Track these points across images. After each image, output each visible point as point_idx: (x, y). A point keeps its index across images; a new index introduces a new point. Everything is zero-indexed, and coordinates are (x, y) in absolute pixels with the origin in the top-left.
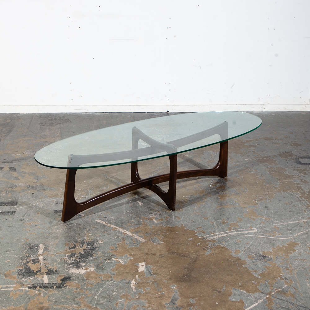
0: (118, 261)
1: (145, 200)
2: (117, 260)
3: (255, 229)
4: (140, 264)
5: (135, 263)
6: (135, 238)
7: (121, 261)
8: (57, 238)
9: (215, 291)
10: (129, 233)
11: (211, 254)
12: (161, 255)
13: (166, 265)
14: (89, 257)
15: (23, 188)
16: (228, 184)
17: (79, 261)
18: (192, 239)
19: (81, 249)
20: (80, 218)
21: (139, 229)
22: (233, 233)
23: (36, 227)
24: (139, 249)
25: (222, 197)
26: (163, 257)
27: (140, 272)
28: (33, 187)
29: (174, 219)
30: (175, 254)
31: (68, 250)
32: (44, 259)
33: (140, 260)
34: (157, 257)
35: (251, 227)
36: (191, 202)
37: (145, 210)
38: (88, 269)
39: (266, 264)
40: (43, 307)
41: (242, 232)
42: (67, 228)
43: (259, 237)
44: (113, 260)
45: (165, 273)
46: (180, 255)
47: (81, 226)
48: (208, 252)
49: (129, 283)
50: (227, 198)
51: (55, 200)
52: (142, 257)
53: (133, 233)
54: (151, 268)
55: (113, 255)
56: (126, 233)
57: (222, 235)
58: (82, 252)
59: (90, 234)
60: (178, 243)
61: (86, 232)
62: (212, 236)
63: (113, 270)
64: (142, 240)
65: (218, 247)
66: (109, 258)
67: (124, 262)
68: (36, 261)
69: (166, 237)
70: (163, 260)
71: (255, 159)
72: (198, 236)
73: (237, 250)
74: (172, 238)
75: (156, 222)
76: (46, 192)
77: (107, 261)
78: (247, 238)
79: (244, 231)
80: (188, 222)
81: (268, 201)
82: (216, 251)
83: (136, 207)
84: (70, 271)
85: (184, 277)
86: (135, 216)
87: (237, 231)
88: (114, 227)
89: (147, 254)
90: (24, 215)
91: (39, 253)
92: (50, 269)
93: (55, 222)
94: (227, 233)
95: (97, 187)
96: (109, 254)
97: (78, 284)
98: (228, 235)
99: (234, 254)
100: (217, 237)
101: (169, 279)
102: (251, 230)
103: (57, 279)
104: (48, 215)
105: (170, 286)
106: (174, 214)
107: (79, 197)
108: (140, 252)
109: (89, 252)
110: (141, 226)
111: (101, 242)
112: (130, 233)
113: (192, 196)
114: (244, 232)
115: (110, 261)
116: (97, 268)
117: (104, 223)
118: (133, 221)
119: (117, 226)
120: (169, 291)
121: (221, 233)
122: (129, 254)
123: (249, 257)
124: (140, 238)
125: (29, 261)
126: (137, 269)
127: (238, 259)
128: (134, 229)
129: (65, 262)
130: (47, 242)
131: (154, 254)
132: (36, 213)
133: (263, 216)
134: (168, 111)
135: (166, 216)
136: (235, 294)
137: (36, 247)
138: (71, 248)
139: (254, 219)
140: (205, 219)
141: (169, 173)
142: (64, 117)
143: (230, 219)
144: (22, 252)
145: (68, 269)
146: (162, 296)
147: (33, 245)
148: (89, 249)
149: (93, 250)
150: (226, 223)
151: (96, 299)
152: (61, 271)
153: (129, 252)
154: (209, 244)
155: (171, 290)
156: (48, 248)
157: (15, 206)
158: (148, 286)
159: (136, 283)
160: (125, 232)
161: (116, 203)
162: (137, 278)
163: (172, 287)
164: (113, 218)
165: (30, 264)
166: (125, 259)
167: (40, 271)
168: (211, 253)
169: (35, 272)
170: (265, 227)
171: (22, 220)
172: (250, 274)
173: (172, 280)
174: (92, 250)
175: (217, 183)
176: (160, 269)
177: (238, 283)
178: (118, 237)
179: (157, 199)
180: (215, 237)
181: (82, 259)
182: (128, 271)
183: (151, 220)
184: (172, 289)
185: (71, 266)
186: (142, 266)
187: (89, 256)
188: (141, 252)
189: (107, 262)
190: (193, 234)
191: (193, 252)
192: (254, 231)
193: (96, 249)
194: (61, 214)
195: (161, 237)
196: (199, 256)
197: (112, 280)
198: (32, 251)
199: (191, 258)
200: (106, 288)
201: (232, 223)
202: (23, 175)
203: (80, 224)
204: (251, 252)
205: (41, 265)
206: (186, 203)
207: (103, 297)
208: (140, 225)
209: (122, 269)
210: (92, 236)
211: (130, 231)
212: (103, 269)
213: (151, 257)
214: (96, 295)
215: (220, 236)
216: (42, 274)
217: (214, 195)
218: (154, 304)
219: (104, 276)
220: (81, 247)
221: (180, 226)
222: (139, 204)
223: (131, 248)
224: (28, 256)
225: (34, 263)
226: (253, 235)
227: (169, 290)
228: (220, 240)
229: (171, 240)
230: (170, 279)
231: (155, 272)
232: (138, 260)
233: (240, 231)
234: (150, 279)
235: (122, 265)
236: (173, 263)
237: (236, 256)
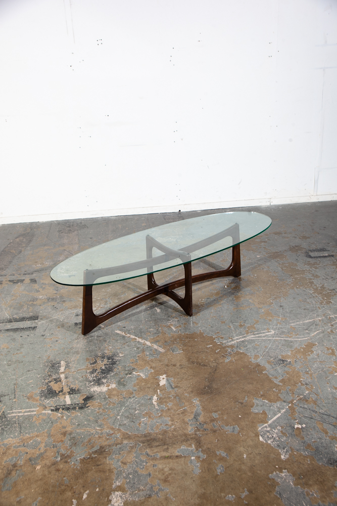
0: (139, 375)
1: (162, 306)
2: (138, 373)
3: (272, 330)
4: (161, 377)
5: (156, 377)
6: (155, 349)
7: (142, 375)
8: (77, 353)
9: (237, 403)
10: (148, 343)
11: (231, 362)
12: (182, 365)
13: (187, 376)
14: (110, 372)
15: (43, 301)
16: (243, 283)
17: (101, 378)
18: (211, 346)
19: (102, 364)
20: (100, 329)
21: (158, 338)
22: (250, 337)
23: (57, 342)
24: (159, 360)
25: (238, 298)
26: (183, 368)
27: (161, 386)
28: (53, 299)
29: (192, 325)
30: (195, 363)
31: (89, 366)
32: (66, 378)
33: (161, 373)
34: (178, 368)
35: (268, 329)
36: (208, 305)
37: (163, 317)
38: (110, 385)
39: (286, 369)
40: (66, 431)
42: (87, 342)
43: (277, 340)
44: (134, 374)
45: (187, 385)
46: (200, 364)
47: (101, 338)
48: (228, 359)
49: (151, 399)
50: (242, 299)
51: (75, 311)
52: (163, 368)
53: (153, 343)
54: (172, 381)
55: (134, 369)
56: (146, 344)
57: (240, 340)
58: (103, 368)
59: (110, 347)
60: (197, 352)
61: (106, 345)
62: (230, 342)
63: (134, 386)
64: (161, 350)
65: (238, 353)
66: (130, 372)
67: (145, 376)
68: (57, 380)
69: (185, 345)
70: (183, 371)
71: (267, 255)
72: (216, 342)
73: (255, 356)
74: (191, 346)
75: (174, 329)
76: (66, 303)
77: (128, 376)
78: (264, 341)
79: (261, 333)
80: (206, 328)
81: (282, 299)
82: (235, 358)
83: (154, 314)
84: (92, 390)
85: (205, 389)
86: (153, 325)
87: (254, 335)
88: (134, 337)
89: (167, 365)
90: (45, 330)
91: (61, 370)
92: (72, 388)
93: (76, 336)
94: (245, 337)
95: (115, 295)
96: (130, 368)
97: (101, 403)
98: (246, 339)
99: (253, 360)
100: (235, 342)
101: (191, 392)
102: (269, 332)
103: (79, 399)
104: (69, 328)
105: (192, 400)
106: (192, 319)
107: (98, 307)
108: (160, 364)
109: (110, 366)
110: (160, 335)
111: (121, 355)
112: (150, 343)
113: (208, 299)
114: (261, 335)
115: (131, 376)
116: (119, 384)
117: (123, 334)
118: (152, 329)
119: (136, 336)
121: (239, 337)
123: (269, 362)
124: (159, 348)
125: (51, 380)
126: (158, 382)
127: (258, 365)
128: (154, 339)
129: (87, 380)
130: (68, 359)
131: (175, 365)
132: (57, 327)
133: (279, 316)
134: (180, 211)
135: (184, 322)
136: (257, 405)
137: (58, 365)
138: (92, 364)
139: (270, 320)
140: (222, 323)
141: (184, 277)
142: (81, 223)
143: (247, 322)
144: (44, 370)
145: (90, 387)
146: (184, 412)
147: (55, 362)
148: (110, 364)
149: (114, 364)
150: (243, 326)
151: (118, 419)
152: (83, 389)
153: (150, 365)
154: (228, 350)
156: (69, 365)
157: (36, 321)
158: (170, 401)
159: (158, 399)
160: (145, 342)
161: (134, 312)
162: (159, 393)
163: (194, 401)
164: (132, 327)
165: (52, 384)
166: (146, 372)
167: (62, 391)
168: (230, 360)
169: (57, 392)
170: (281, 328)
171: (43, 336)
172: (270, 381)
173: (194, 393)
174: (112, 364)
175: (232, 283)
176: (181, 381)
177: (260, 392)
178: (138, 348)
179: (174, 305)
180: (233, 342)
181: (103, 375)
182: (149, 386)
183: (169, 327)
184: (194, 403)
185: (92, 383)
186: (163, 379)
188: (162, 363)
190: (211, 340)
191: (212, 360)
192: (271, 333)
193: (117, 363)
194: (81, 326)
195: (180, 346)
196: (219, 364)
197: (134, 397)
198: (54, 368)
199: (211, 367)
200: (128, 406)
201: (249, 325)
202: (44, 286)
203: (100, 336)
204: (270, 357)
205: (63, 384)
206: (203, 306)
207: (126, 417)
209: (143, 384)
210: (112, 348)
211: (149, 341)
212: (124, 385)
213: (171, 368)
214: (118, 415)
215: (238, 341)
216: (65, 395)
217: (230, 296)
218: (177, 422)
219: (125, 392)
220: (102, 362)
221: (198, 333)
222: (156, 310)
223: (151, 359)
224: (50, 375)
225: (56, 383)
226: (271, 337)
227: (191, 404)
228: (238, 345)
229: (190, 348)
231: (176, 385)
232: (158, 373)
233: (258, 334)
234: (172, 393)
235: (143, 379)
236: (193, 374)
237: (256, 362)
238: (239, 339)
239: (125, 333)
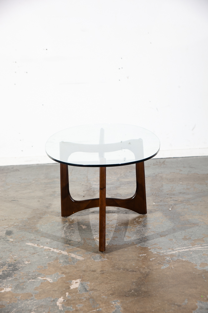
0: (45, 279)
2: (45, 278)
4: (73, 281)
5: (67, 281)
6: (71, 257)
7: (49, 280)
9: (173, 305)
10: (64, 253)
11: (168, 268)
12: (103, 271)
13: (108, 280)
14: (8, 278)
18: (144, 255)
21: (78, 248)
22: (197, 248)
24: (75, 267)
25: (184, 218)
26: (105, 274)
27: (72, 289)
30: (122, 269)
33: (74, 277)
34: (97, 273)
36: (146, 223)
37: (89, 232)
38: (3, 289)
44: (39, 279)
45: (106, 288)
46: (128, 270)
47: (7, 249)
48: (165, 266)
49: (55, 301)
50: (190, 219)
52: (78, 274)
53: (70, 253)
54: (87, 284)
55: (39, 275)
57: (183, 250)
58: (1, 273)
59: (15, 256)
60: (126, 260)
61: (10, 255)
62: (170, 251)
63: (36, 289)
64: (79, 258)
65: (178, 261)
66: (33, 277)
67: (53, 280)
70: (104, 276)
72: (152, 252)
73: (202, 264)
77: (30, 281)
80: (141, 240)
82: (175, 265)
83: (78, 230)
85: (131, 292)
86: (75, 238)
87: (202, 246)
88: (48, 248)
89: (84, 271)
94: (190, 248)
96: (35, 273)
98: (191, 249)
99: (199, 268)
100: (177, 252)
101: (111, 294)
105: (110, 302)
106: (124, 234)
108: (75, 270)
109: (9, 272)
110: (82, 246)
111: (27, 263)
112: (66, 253)
115: (34, 280)
116: (15, 288)
117: (36, 245)
119: (51, 247)
120: (109, 307)
121: (182, 248)
122: (61, 272)
124: (77, 256)
126: (69, 286)
128: (72, 249)
136: (201, 308)
140: (162, 236)
142: (13, 168)
143: (193, 236)
148: (10, 270)
149: (15, 270)
150: (188, 239)
153: (62, 270)
154: (166, 258)
155: (112, 306)
158: (81, 303)
159: (64, 301)
160: (61, 252)
162: (67, 295)
163: (113, 303)
164: (48, 240)
166: (55, 277)
173: (114, 295)
174: (13, 270)
176: (99, 285)
177: (206, 296)
178: (50, 257)
180: (174, 252)
182: (56, 289)
183: (94, 240)
184: (112, 304)
187: (8, 276)
188: (78, 269)
190: (146, 250)
191: (144, 266)
193: (19, 269)
195: (105, 255)
196: (153, 270)
197: (32, 299)
199: (141, 273)
200: (21, 308)
201: (197, 239)
203: (5, 248)
206: (139, 224)
208: (80, 245)
209: (48, 287)
210: (17, 257)
211: (67, 251)
212: (23, 289)
213: (89, 274)
215: (180, 251)
217: (174, 216)
219: (22, 295)
222: (82, 227)
223: (65, 266)
227: (108, 306)
228: (180, 255)
230: (112, 294)
231: (92, 288)
232: (71, 278)
234: (84, 295)
235: (49, 283)
236: (117, 278)
237: (202, 269)
238: (182, 249)
239: (37, 245)
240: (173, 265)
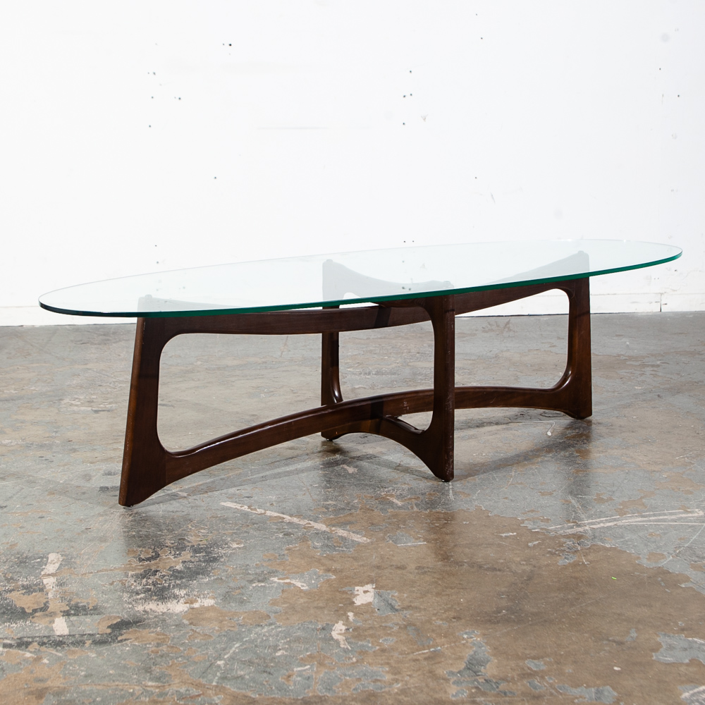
0: (290, 583)
1: (363, 463)
2: (288, 581)
3: (697, 510)
4: (357, 588)
5: (342, 588)
6: (339, 536)
7: (299, 584)
8: (103, 539)
9: (605, 642)
10: (320, 526)
11: (576, 564)
12: (423, 568)
13: (440, 588)
14: (201, 576)
15: (13, 448)
17: (169, 586)
18: (511, 534)
19: (174, 561)
21: (349, 518)
22: (633, 520)
23: (43, 520)
24: (353, 558)
25: (585, 454)
26: (429, 573)
27: (359, 606)
29: (451, 496)
30: (466, 564)
31: (135, 563)
32: (60, 584)
33: (357, 580)
34: (411, 573)
35: (685, 507)
36: (499, 464)
38: (196, 601)
40: (47, 688)
41: (661, 517)
42: (134, 521)
44: (275, 582)
45: (440, 605)
46: (481, 567)
47: (178, 515)
48: (566, 558)
49: (327, 629)
51: (105, 467)
52: (364, 573)
53: (333, 526)
54: (393, 596)
55: (273, 573)
56: (312, 527)
57: (602, 525)
58: (179, 567)
59: (202, 531)
60: (471, 544)
61: (190, 527)
62: (572, 527)
63: (274, 604)
64: (360, 539)
65: (597, 549)
66: (260, 578)
67: (308, 586)
68: (33, 589)
69: (431, 531)
70: (428, 578)
71: (663, 387)
72: (529, 528)
73: (652, 554)
75: (399, 503)
76: (78, 453)
77: (254, 585)
78: (676, 528)
79: (665, 515)
80: (496, 502)
82: (589, 558)
83: (338, 476)
84: (140, 608)
85: (500, 613)
86: (336, 494)
87: (643, 516)
88: (276, 514)
89: (378, 567)
90: (11, 497)
91: (45, 571)
92: (77, 603)
93: (99, 509)
94: (615, 520)
96: (262, 569)
97: (163, 634)
98: (619, 523)
99: (645, 562)
100: (587, 528)
101: (454, 618)
102: (687, 512)
103: (93, 625)
104: (80, 496)
105: (457, 634)
106: (451, 487)
108: (356, 564)
109: (200, 565)
110: (357, 512)
111: (235, 546)
112: (324, 526)
113: (498, 453)
114: (666, 517)
115: (263, 584)
116: (224, 600)
117: (245, 508)
118: (330, 502)
119: (283, 514)
120: (457, 644)
121: (598, 520)
122: (322, 568)
123: (696, 567)
124: (353, 534)
125: (10, 588)
126: (349, 598)
127: (664, 572)
128: (336, 518)
129: (125, 589)
130: (72, 549)
132: (47, 493)
136: (671, 648)
137: (39, 560)
138: (143, 560)
139: (689, 492)
140: (543, 494)
143: (618, 494)
145: (134, 603)
146: (434, 657)
147: (30, 555)
149: (211, 561)
150: (607, 500)
151: (219, 666)
152: (112, 607)
154: (565, 543)
155: (463, 642)
156: (73, 560)
158: (390, 635)
159: (348, 629)
160: (310, 524)
162: (351, 618)
163: (465, 636)
164: (273, 497)
165: (14, 596)
166: (311, 579)
167: (43, 609)
168: (574, 562)
169: (29, 611)
171: (2, 507)
173: (463, 621)
174: (208, 561)
175: (567, 428)
176: (420, 598)
177: (676, 624)
178: (288, 534)
180: (580, 529)
181: (178, 582)
182: (321, 605)
183: (383, 499)
184: (464, 639)
185: (142, 596)
186: (365, 592)
187: (198, 574)
188: (361, 563)
189: (254, 587)
190: (514, 523)
191: (518, 559)
192: (696, 515)
193: (222, 560)
194: (117, 493)
195: (418, 533)
196: (540, 568)
197: (271, 624)
198: (26, 567)
199: (514, 573)
200: (252, 641)
201: (627, 500)
202: (18, 425)
203: (173, 512)
204: (697, 557)
205: (50, 596)
206: (483, 465)
207: (244, 663)
208: (353, 511)
209: (302, 601)
210: (208, 533)
211: (324, 523)
212: (242, 602)
213: (390, 573)
214: (219, 658)
215: (594, 527)
216: (51, 616)
217: (561, 450)
218: (410, 676)
219: (244, 615)
220: (175, 557)
221: (473, 510)
222: (346, 470)
223: (328, 555)
224: (12, 578)
225: (29, 593)
226: (695, 522)
227: (455, 642)
228: (597, 534)
230: (458, 618)
231: (406, 603)
232: (349, 581)
233: (654, 515)
234: (393, 619)
235: (301, 591)
236: (460, 584)
237: (654, 565)
238: (599, 523)
239: (249, 507)
240: (584, 556)
